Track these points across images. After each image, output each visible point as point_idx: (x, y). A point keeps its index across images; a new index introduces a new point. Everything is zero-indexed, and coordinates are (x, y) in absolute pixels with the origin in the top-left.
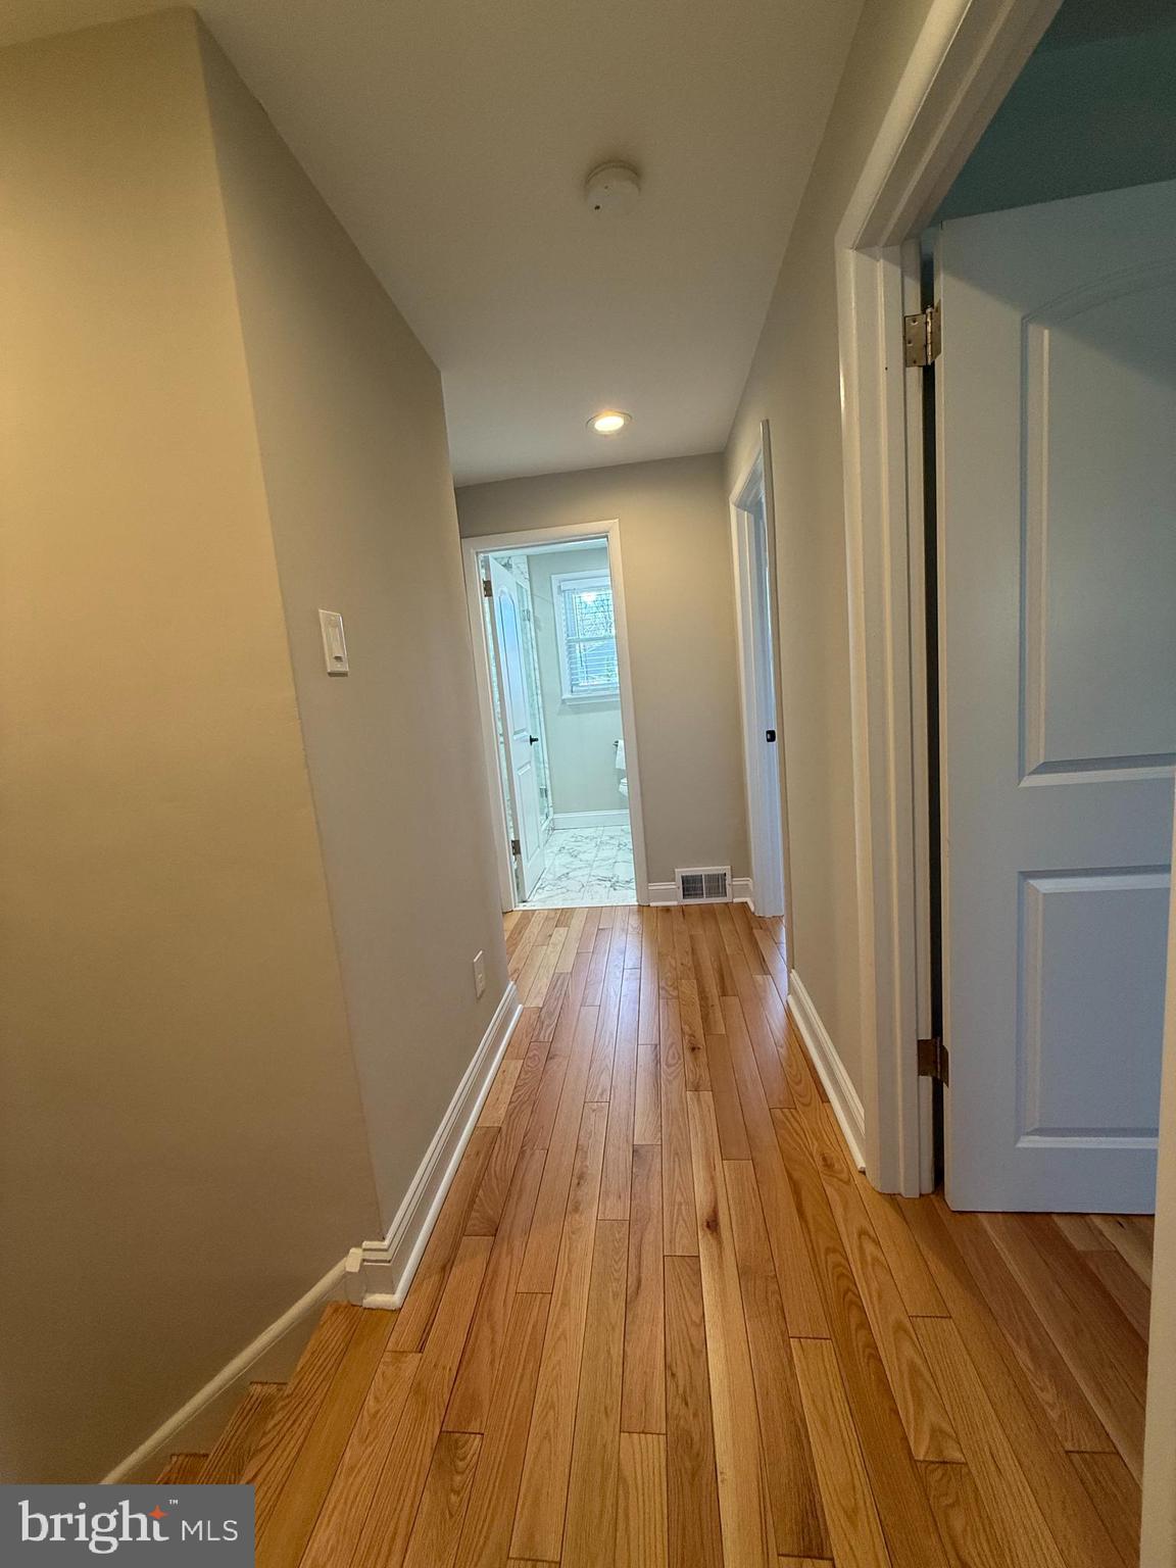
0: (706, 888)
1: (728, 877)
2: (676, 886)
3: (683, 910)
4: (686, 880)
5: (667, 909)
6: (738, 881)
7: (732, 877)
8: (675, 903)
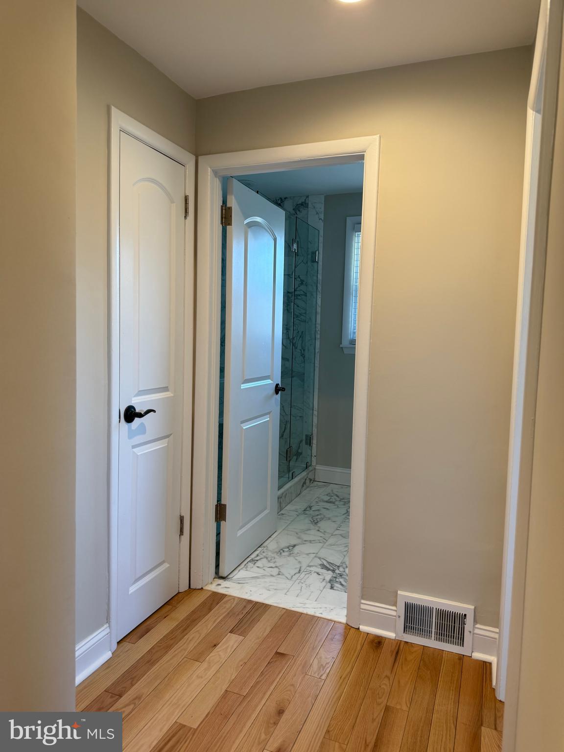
0: (437, 624)
1: (469, 621)
2: (396, 612)
3: (399, 649)
4: (410, 608)
5: (378, 642)
6: (482, 630)
7: (475, 621)
8: (391, 635)
